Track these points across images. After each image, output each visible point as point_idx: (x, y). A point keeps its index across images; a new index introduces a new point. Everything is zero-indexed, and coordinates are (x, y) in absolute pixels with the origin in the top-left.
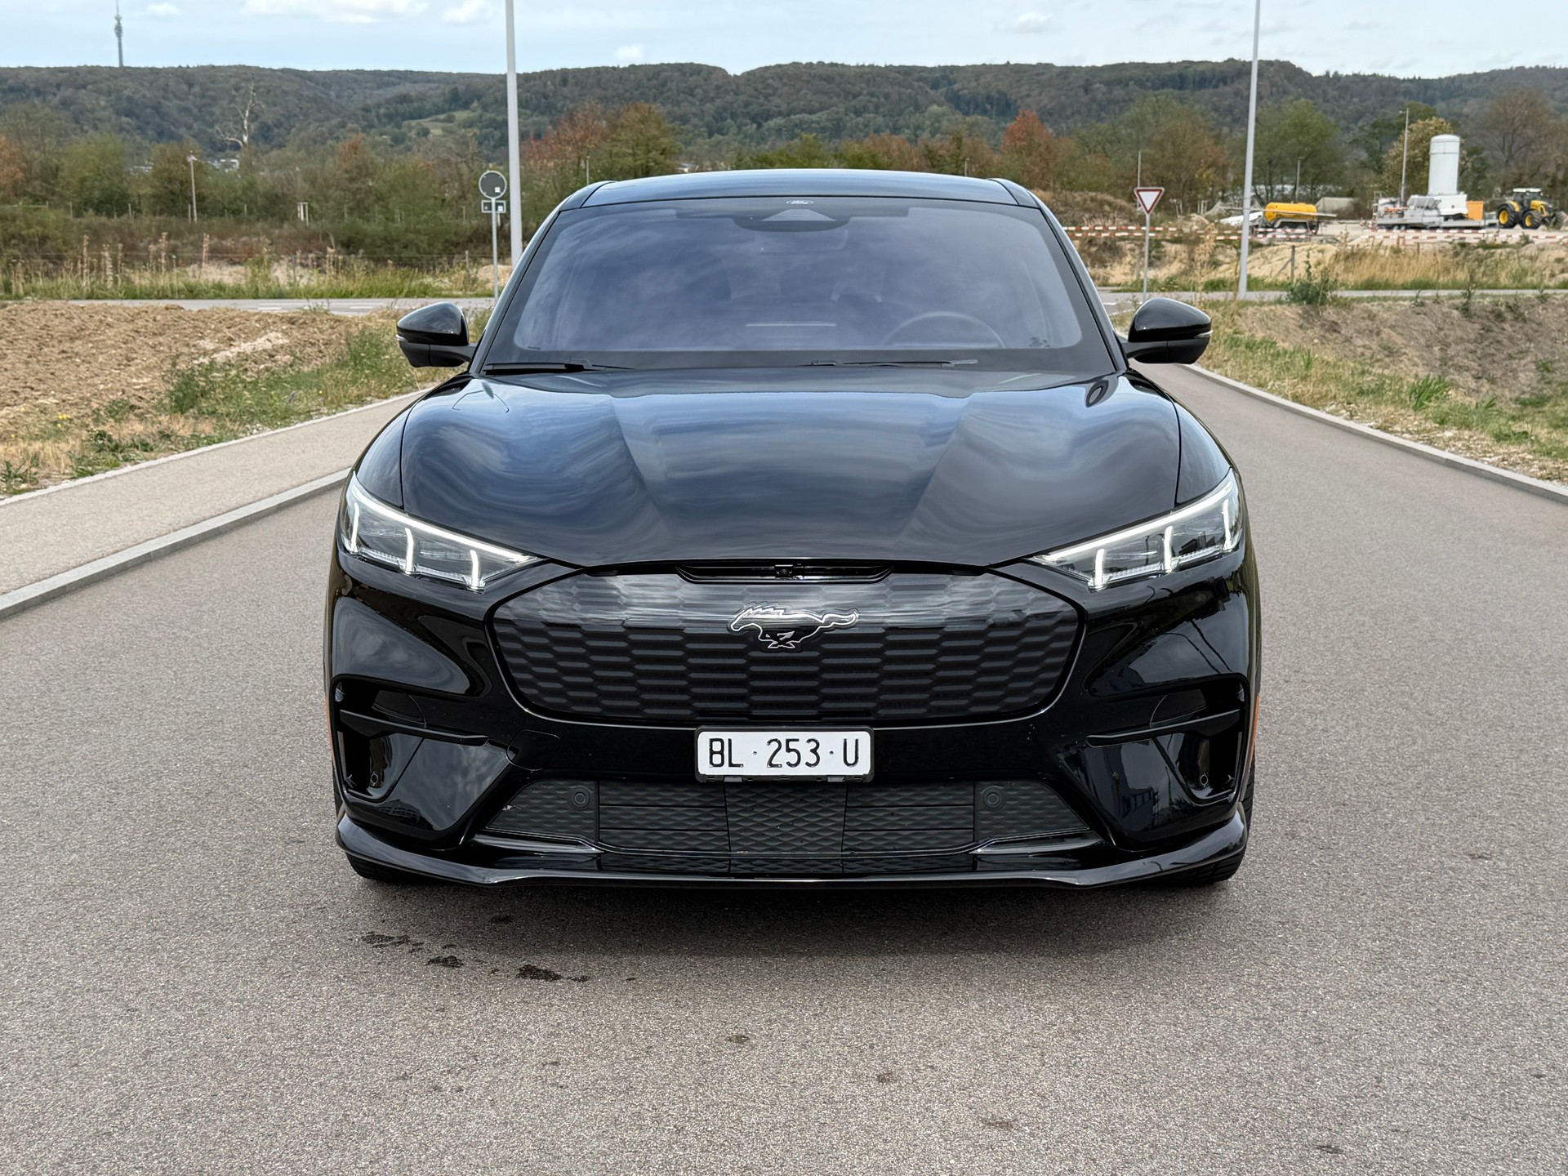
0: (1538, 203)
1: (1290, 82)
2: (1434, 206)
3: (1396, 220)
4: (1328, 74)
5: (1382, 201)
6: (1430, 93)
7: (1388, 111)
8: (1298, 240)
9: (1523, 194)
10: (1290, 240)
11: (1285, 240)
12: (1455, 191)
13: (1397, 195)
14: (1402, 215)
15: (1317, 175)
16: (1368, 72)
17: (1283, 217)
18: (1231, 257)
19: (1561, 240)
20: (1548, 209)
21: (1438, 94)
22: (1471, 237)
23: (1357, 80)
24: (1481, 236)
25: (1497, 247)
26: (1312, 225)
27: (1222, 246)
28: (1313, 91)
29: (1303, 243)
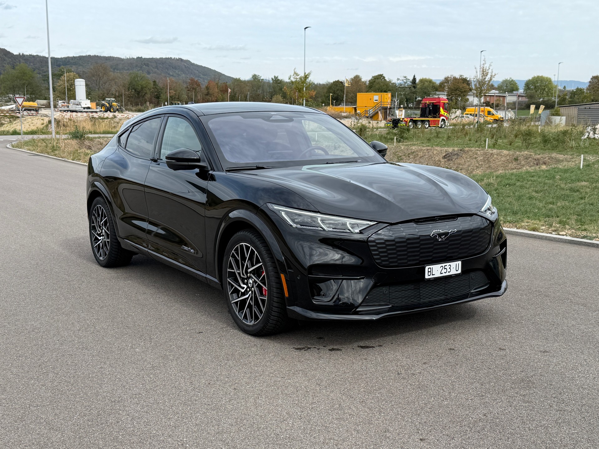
0: (114, 104)
1: (6, 56)
2: (79, 104)
3: (66, 109)
4: (20, 54)
5: (60, 102)
6: (58, 63)
7: (44, 68)
8: (33, 115)
9: (109, 101)
10: (30, 115)
11: (27, 115)
12: (86, 99)
13: (65, 99)
14: (68, 107)
15: (32, 92)
16: (35, 54)
17: (25, 107)
18: (7, 121)
19: (126, 117)
20: (118, 106)
21: (61, 63)
22: (95, 115)
23: (31, 57)
24: (99, 115)
25: (105, 119)
26: (37, 110)
27: (3, 118)
28: (15, 60)
29: (35, 117)
